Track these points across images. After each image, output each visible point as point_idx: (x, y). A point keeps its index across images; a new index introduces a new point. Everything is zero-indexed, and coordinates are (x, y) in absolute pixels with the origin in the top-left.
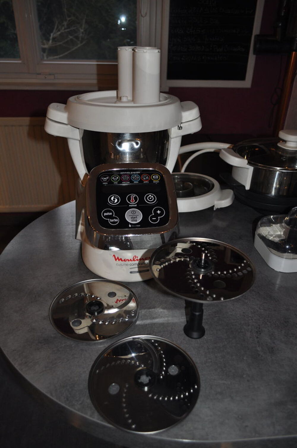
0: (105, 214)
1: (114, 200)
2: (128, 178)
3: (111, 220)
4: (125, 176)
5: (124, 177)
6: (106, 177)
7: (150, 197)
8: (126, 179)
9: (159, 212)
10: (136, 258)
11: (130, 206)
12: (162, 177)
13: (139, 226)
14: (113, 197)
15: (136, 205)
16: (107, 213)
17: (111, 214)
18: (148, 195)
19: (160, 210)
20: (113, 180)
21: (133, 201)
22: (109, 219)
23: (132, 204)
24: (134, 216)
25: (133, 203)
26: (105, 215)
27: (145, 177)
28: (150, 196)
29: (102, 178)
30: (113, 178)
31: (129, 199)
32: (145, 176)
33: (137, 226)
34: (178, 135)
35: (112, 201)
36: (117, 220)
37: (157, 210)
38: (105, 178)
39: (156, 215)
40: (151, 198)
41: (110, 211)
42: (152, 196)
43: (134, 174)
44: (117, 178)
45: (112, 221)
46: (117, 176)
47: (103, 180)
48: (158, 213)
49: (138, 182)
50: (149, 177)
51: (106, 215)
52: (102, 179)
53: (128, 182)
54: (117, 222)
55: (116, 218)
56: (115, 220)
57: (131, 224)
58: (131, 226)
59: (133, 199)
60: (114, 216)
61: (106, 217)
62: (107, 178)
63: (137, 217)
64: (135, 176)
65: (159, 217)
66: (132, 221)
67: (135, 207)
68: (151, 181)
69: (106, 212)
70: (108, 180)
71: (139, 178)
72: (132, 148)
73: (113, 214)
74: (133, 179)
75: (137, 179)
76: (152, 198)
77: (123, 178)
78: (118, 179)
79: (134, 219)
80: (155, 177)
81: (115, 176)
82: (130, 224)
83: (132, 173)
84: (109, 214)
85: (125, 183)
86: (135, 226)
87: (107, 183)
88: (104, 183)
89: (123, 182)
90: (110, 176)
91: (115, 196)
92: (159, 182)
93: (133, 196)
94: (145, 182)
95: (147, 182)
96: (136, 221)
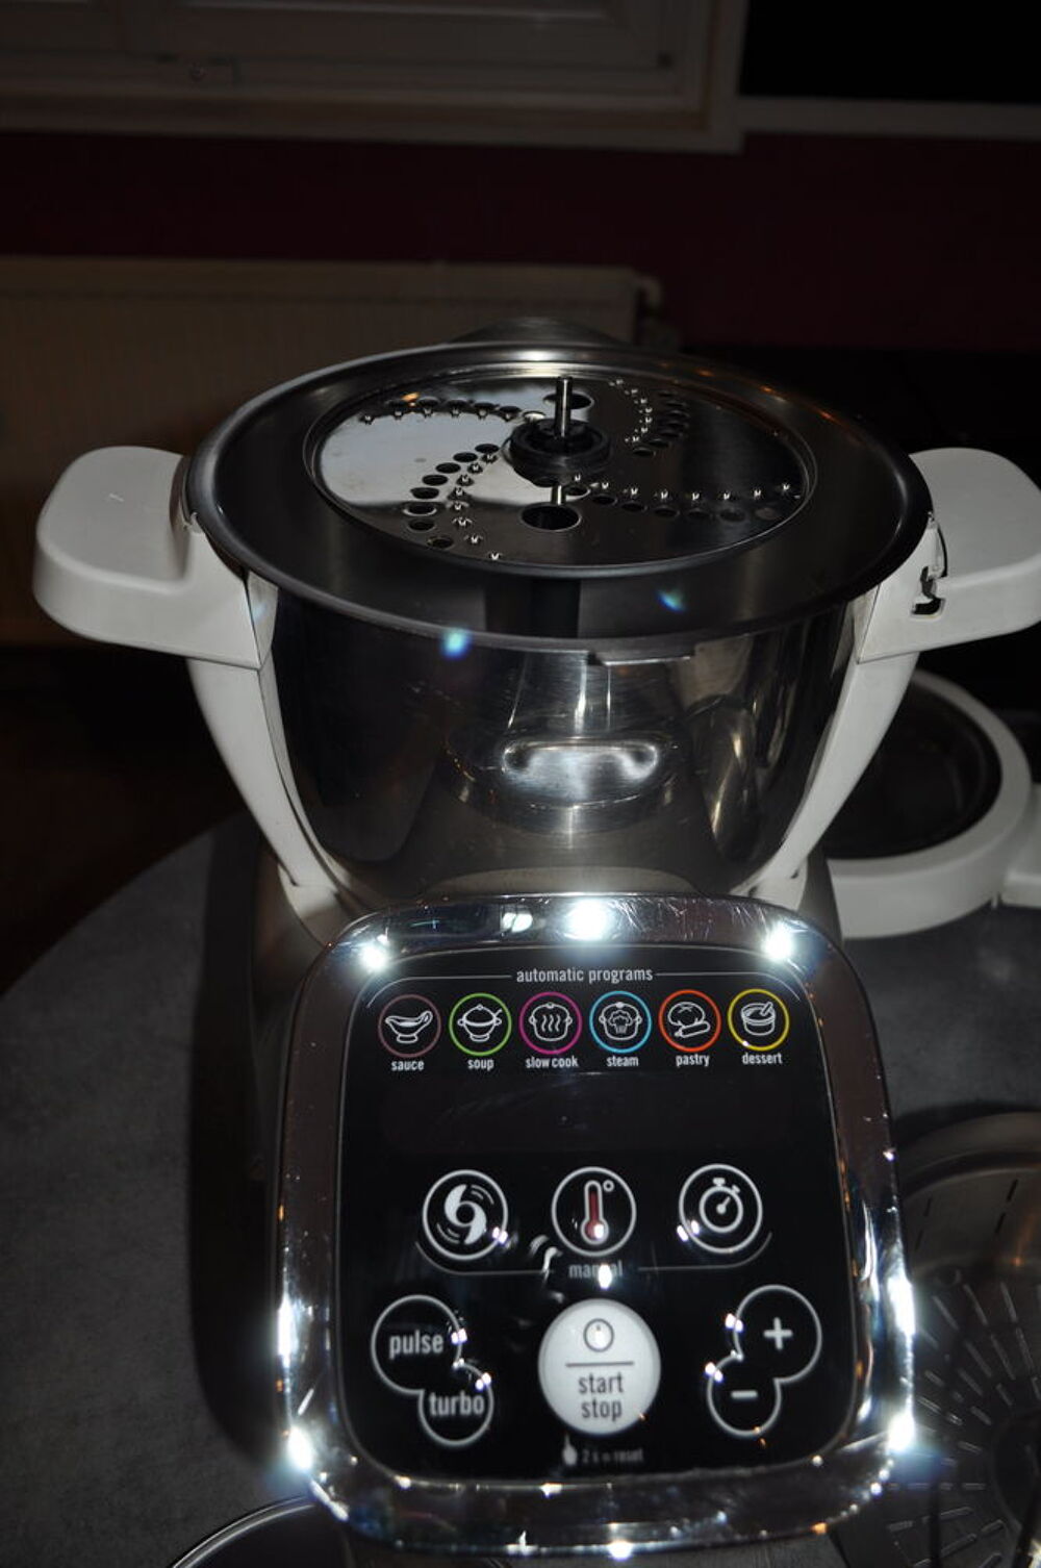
0: (398, 1346)
1: (466, 1216)
2: (569, 1021)
3: (433, 1399)
4: (550, 1006)
5: (539, 1016)
6: (414, 1014)
7: (719, 1197)
8: (555, 1034)
9: (778, 1334)
11: (574, 1271)
12: (801, 1013)
13: (636, 1456)
14: (459, 1191)
15: (616, 1274)
16: (410, 1333)
17: (438, 1342)
18: (706, 1181)
19: (794, 1317)
20: (460, 1032)
21: (594, 1227)
22: (421, 1393)
23: (591, 1262)
24: (598, 1373)
25: (595, 1249)
26: (393, 1353)
27: (688, 1018)
28: (719, 1182)
29: (387, 1021)
30: (464, 1021)
31: (571, 1213)
32: (686, 1006)
33: (622, 1456)
34: (895, 649)
35: (446, 1223)
36: (477, 1405)
37: (764, 1314)
38: (409, 1023)
40: (723, 1206)
42: (734, 1191)
43: (609, 986)
44: (495, 1021)
45: (443, 1407)
46: (495, 1007)
47: (391, 1037)
48: (773, 1341)
49: (634, 1061)
50: (711, 1018)
51: (401, 1357)
52: (385, 1026)
53: (566, 1055)
54: (474, 1422)
55: (474, 1388)
57: (581, 1440)
58: (580, 1457)
60: (457, 1363)
62: (426, 1017)
63: (619, 1378)
64: (620, 1005)
65: (778, 1382)
66: (587, 1412)
67: (608, 1284)
68: (725, 1051)
70: (427, 1034)
71: (643, 1027)
72: (606, 781)
73: (450, 1343)
74: (599, 1027)
75: (630, 1030)
76: (732, 1198)
77: (533, 1021)
78: (499, 1032)
79: (600, 1398)
80: (756, 1016)
81: (480, 1007)
82: (573, 1443)
83: (593, 976)
84: (426, 1347)
85: (546, 1063)
86: (606, 1457)
87: (421, 1065)
88: (398, 1059)
89: (533, 1063)
90: (445, 1000)
91: (474, 1186)
92: (780, 1056)
93: (601, 1184)
94: (686, 1062)
95: (696, 1056)
96: (615, 1410)
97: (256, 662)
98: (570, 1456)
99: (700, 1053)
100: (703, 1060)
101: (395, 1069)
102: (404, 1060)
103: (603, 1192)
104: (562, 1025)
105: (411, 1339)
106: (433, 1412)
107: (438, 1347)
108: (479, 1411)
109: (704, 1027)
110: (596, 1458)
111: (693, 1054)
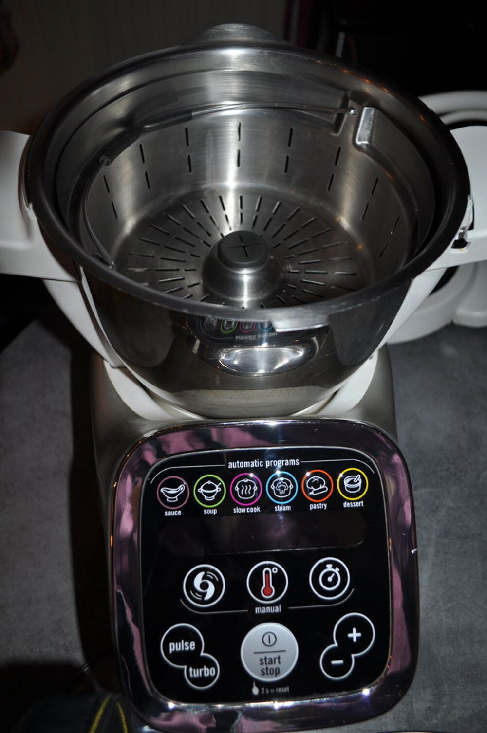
0: (173, 647)
1: (204, 586)
2: (255, 488)
3: (191, 669)
4: (246, 481)
5: (240, 486)
7: (329, 574)
8: (248, 495)
9: (354, 635)
11: (258, 610)
12: (374, 479)
13: (286, 689)
14: (201, 575)
15: (278, 609)
16: (179, 641)
17: (192, 645)
18: (323, 566)
19: (362, 626)
20: (199, 495)
21: (268, 590)
22: (185, 667)
23: (266, 605)
24: (269, 656)
25: (268, 600)
26: (171, 650)
27: (316, 485)
28: (329, 567)
29: (162, 490)
30: (202, 489)
31: (256, 582)
32: (316, 479)
33: (280, 690)
35: (195, 591)
36: (212, 671)
37: (348, 625)
38: (173, 491)
39: (346, 647)
40: (330, 578)
41: (189, 636)
42: (337, 570)
43: (276, 469)
44: (217, 489)
45: (196, 673)
46: (217, 482)
47: (164, 499)
48: (352, 638)
49: (289, 508)
50: (328, 484)
51: (175, 652)
52: (161, 494)
53: (254, 506)
54: (211, 679)
55: (210, 664)
56: (208, 672)
57: (260, 684)
58: (260, 691)
59: (268, 583)
60: (202, 654)
61: (178, 657)
62: (181, 488)
63: (279, 658)
64: (282, 479)
65: (353, 656)
66: (263, 674)
67: (275, 613)
68: (335, 501)
69: (176, 636)
70: (182, 497)
71: (293, 490)
73: (198, 645)
74: (271, 491)
75: (287, 492)
76: (336, 575)
77: (237, 489)
78: (219, 495)
79: (270, 667)
80: (351, 482)
81: (209, 482)
82: (256, 686)
83: (268, 464)
84: (187, 648)
85: (244, 510)
86: (272, 691)
87: (180, 513)
88: (168, 510)
89: (237, 510)
90: (191, 478)
91: (208, 572)
92: (362, 502)
93: (271, 569)
94: (315, 507)
95: (320, 504)
96: (277, 672)
98: (255, 691)
99: (322, 503)
100: (324, 506)
101: (166, 515)
102: (171, 510)
103: (272, 573)
104: (252, 491)
105: (180, 644)
106: (191, 675)
107: (193, 647)
108: (213, 674)
109: (325, 489)
110: (267, 691)
111: (319, 503)
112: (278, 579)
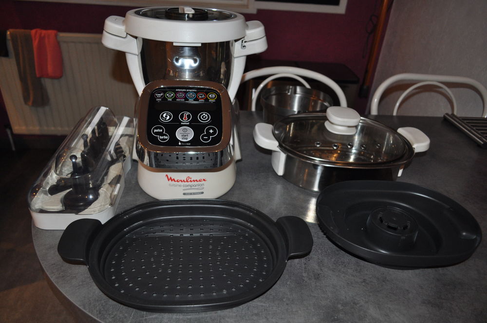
0: (155, 131)
1: (166, 117)
4: (181, 93)
6: (160, 93)
9: (211, 131)
10: (190, 179)
11: (182, 123)
12: (219, 96)
13: (189, 144)
14: (166, 114)
15: (188, 124)
16: (158, 129)
17: (161, 130)
18: (202, 114)
19: (213, 129)
20: (167, 96)
21: (185, 119)
22: (159, 136)
24: (184, 134)
25: (185, 121)
27: (201, 95)
29: (156, 94)
30: (168, 95)
31: (182, 117)
33: (187, 144)
34: (243, 55)
35: (163, 117)
36: (167, 137)
37: (209, 129)
38: (159, 95)
39: (209, 134)
40: (205, 117)
41: (160, 128)
42: (206, 115)
43: (190, 91)
44: (172, 95)
45: (162, 137)
46: (172, 93)
49: (193, 100)
50: (205, 96)
51: (156, 132)
52: (156, 96)
53: (182, 99)
54: (166, 139)
55: (166, 136)
56: (165, 137)
57: (181, 142)
59: (186, 117)
60: (164, 133)
62: (162, 94)
63: (188, 135)
64: (191, 94)
65: (211, 137)
66: (182, 139)
68: (207, 100)
69: (156, 128)
70: (162, 96)
71: (195, 96)
73: (163, 131)
74: (188, 96)
75: (193, 97)
77: (178, 95)
78: (173, 96)
79: (185, 137)
80: (212, 96)
81: (170, 93)
83: (187, 90)
84: (159, 131)
85: (179, 100)
87: (161, 100)
89: (177, 100)
90: (165, 92)
91: (168, 113)
92: (215, 101)
96: (187, 139)
97: (137, 54)
98: (180, 144)
100: (203, 100)
102: (158, 99)
103: (187, 115)
104: (182, 96)
106: (160, 138)
110: (184, 144)
112: (189, 117)
